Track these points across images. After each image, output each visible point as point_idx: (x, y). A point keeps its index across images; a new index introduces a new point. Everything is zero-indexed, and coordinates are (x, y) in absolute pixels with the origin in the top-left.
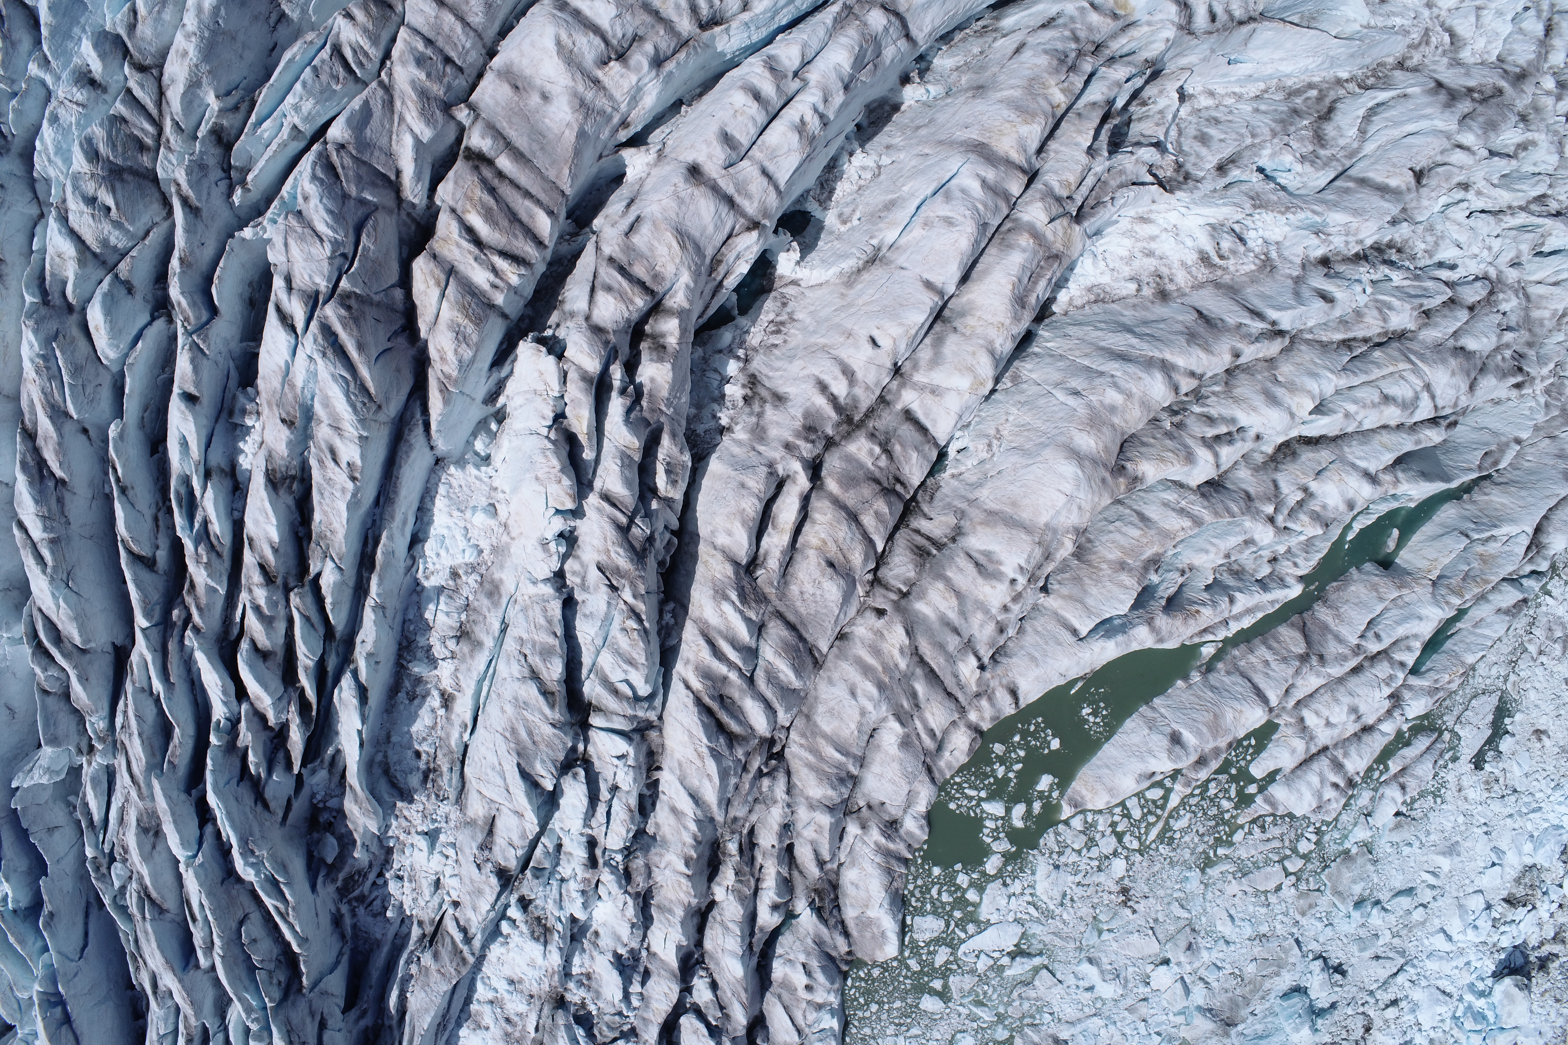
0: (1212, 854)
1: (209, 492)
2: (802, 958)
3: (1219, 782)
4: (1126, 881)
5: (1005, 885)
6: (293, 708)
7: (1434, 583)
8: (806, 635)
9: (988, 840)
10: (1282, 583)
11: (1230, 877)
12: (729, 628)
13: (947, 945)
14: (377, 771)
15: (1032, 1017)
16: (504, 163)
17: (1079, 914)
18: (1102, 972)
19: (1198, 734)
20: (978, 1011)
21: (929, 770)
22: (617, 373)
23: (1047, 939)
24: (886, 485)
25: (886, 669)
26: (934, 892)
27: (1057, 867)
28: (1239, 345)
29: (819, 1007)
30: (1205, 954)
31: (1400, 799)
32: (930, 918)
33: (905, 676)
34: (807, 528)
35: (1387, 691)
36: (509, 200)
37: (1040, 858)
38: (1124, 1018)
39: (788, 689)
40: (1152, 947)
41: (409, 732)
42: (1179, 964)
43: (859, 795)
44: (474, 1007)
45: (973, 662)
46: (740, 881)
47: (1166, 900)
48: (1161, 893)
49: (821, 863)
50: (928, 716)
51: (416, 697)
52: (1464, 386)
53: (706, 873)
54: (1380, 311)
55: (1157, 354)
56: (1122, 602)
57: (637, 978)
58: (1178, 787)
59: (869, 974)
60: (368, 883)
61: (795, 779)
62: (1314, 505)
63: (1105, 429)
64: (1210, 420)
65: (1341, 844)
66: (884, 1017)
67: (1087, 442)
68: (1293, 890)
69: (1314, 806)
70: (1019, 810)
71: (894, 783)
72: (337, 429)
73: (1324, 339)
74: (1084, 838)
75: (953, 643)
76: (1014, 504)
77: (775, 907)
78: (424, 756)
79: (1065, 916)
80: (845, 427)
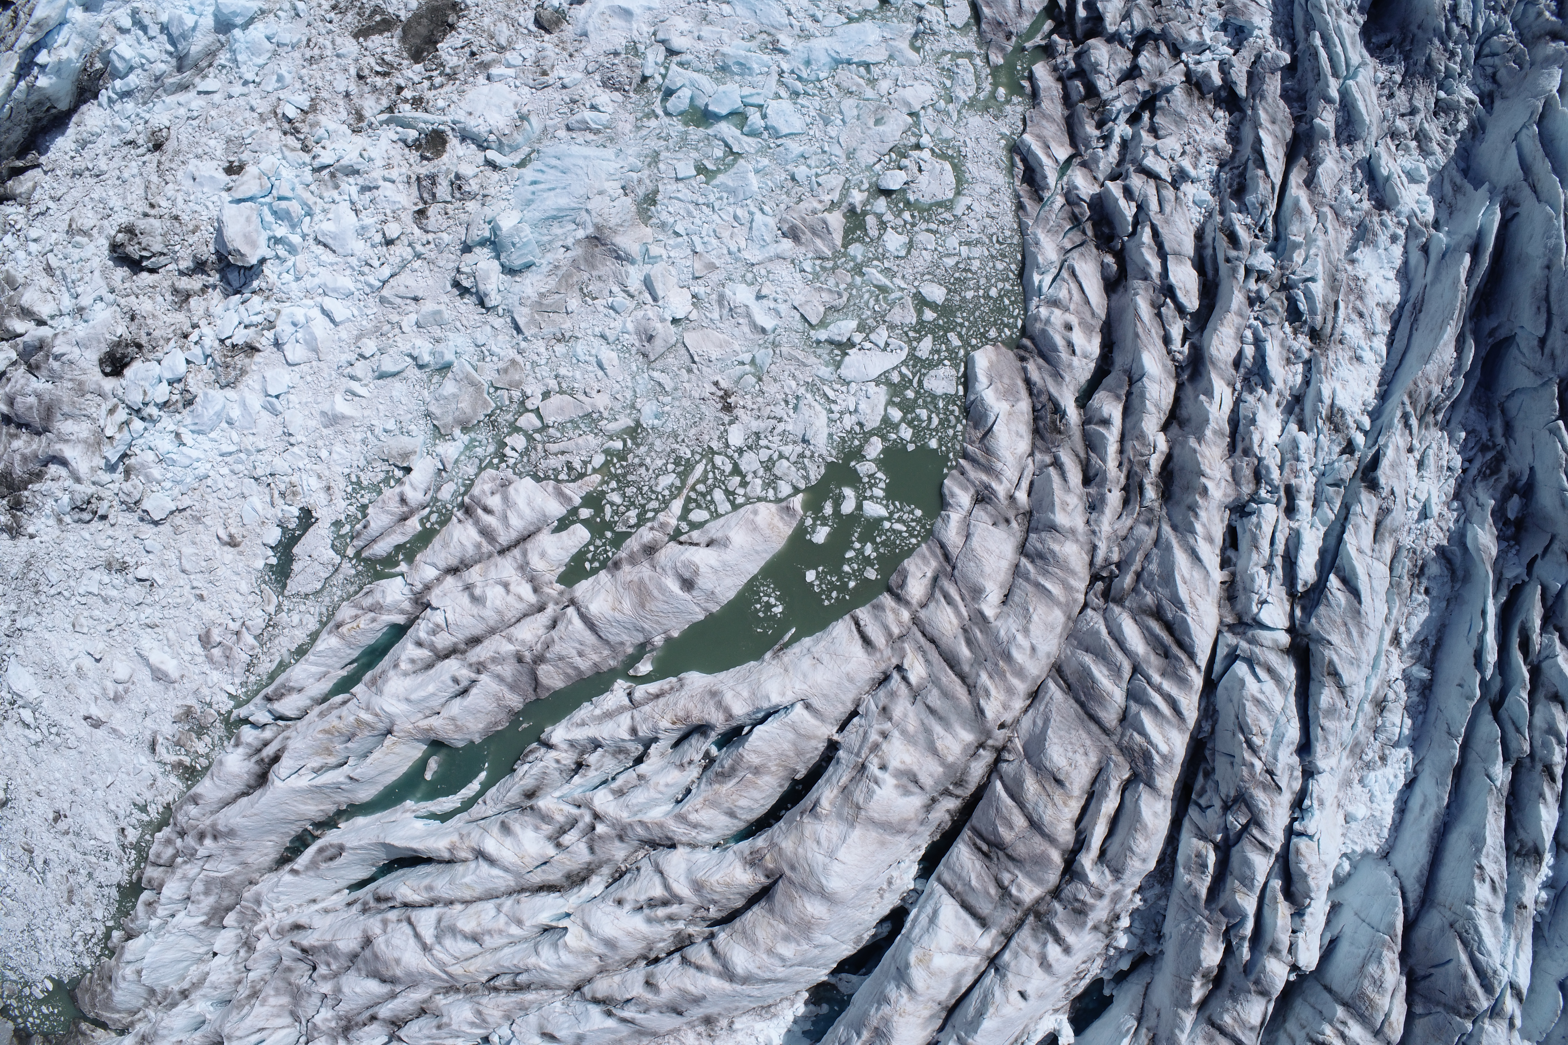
0: (629, 442)
2: (1076, 361)
3: (626, 523)
4: (727, 419)
5: (861, 425)
6: (1537, 647)
7: (390, 732)
8: (1076, 706)
9: (880, 475)
10: (572, 744)
11: (606, 414)
12: (1161, 726)
13: (920, 359)
14: (1460, 573)
15: (823, 269)
17: (778, 385)
18: (749, 315)
19: (662, 589)
20: (884, 281)
21: (947, 557)
22: (1245, 953)
23: (812, 360)
24: (1001, 854)
25: (1002, 675)
26: (935, 421)
27: (805, 441)
28: (648, 996)
29: (1055, 303)
30: (630, 327)
31: (407, 489)
32: (939, 392)
33: (980, 664)
34: (1076, 813)
37: (825, 453)
38: (719, 257)
39: (1097, 656)
40: (690, 338)
41: (1431, 611)
42: (663, 320)
43: (1018, 534)
44: (1388, 328)
45: (913, 679)
46: (1142, 455)
47: (679, 393)
48: (686, 403)
50: (955, 621)
51: (1420, 641)
53: (1175, 465)
54: (484, 1021)
55: (738, 987)
56: (760, 738)
57: (1248, 361)
58: (674, 522)
59: (1000, 331)
60: (1477, 464)
61: (1086, 558)
62: (547, 829)
63: (796, 920)
65: (473, 440)
66: (983, 281)
67: (814, 908)
68: (529, 393)
69: (511, 489)
70: (848, 507)
71: (988, 551)
72: (1490, 910)
73: (544, 992)
74: (777, 471)
75: (934, 698)
76: (883, 844)
77: (1106, 422)
78: (1422, 590)
79: (793, 384)
80: (1043, 908)
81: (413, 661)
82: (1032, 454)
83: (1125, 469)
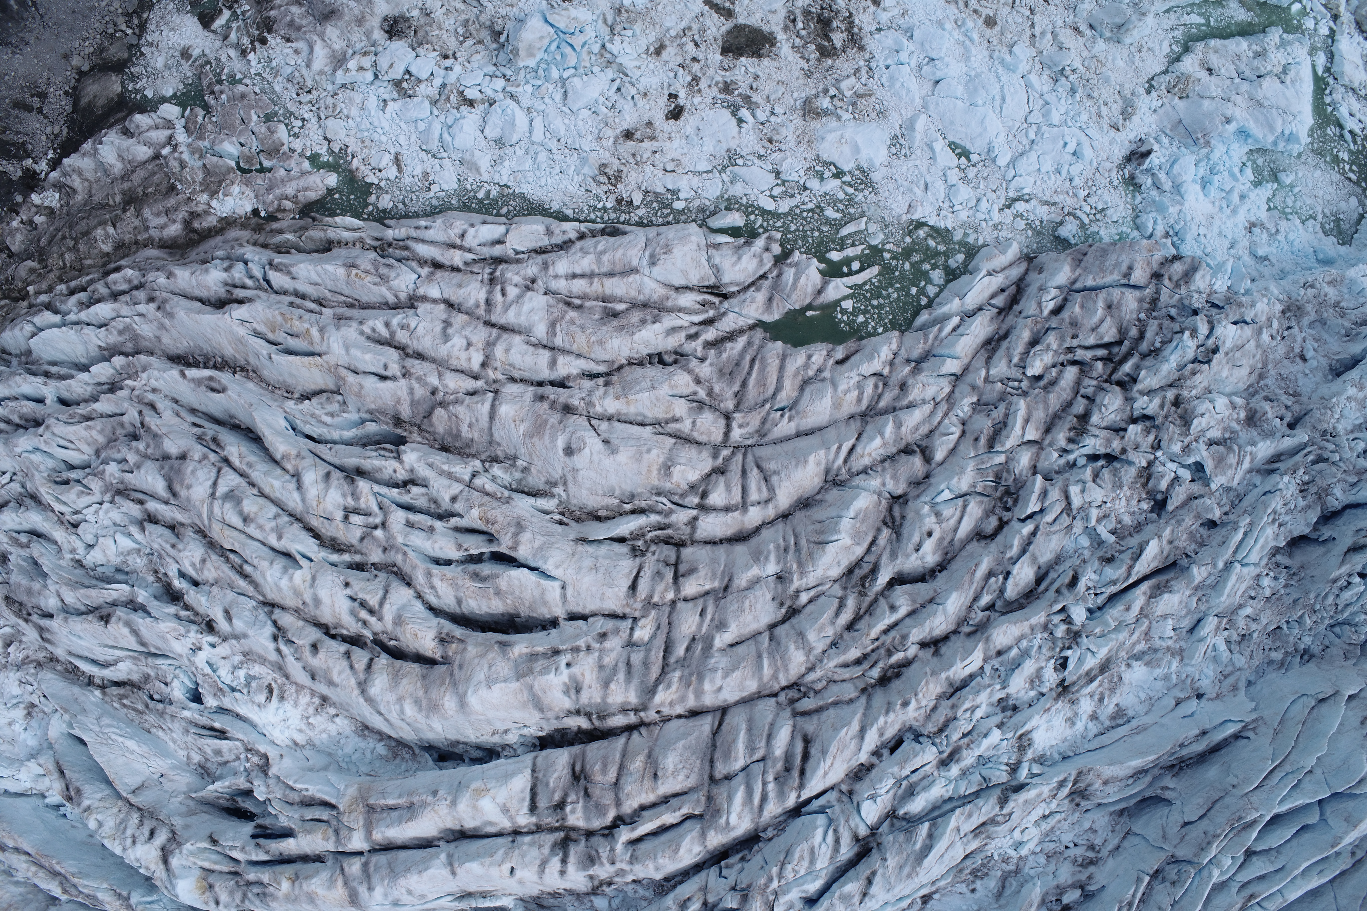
81: (374, 330)
82: (835, 581)
83: (876, 644)
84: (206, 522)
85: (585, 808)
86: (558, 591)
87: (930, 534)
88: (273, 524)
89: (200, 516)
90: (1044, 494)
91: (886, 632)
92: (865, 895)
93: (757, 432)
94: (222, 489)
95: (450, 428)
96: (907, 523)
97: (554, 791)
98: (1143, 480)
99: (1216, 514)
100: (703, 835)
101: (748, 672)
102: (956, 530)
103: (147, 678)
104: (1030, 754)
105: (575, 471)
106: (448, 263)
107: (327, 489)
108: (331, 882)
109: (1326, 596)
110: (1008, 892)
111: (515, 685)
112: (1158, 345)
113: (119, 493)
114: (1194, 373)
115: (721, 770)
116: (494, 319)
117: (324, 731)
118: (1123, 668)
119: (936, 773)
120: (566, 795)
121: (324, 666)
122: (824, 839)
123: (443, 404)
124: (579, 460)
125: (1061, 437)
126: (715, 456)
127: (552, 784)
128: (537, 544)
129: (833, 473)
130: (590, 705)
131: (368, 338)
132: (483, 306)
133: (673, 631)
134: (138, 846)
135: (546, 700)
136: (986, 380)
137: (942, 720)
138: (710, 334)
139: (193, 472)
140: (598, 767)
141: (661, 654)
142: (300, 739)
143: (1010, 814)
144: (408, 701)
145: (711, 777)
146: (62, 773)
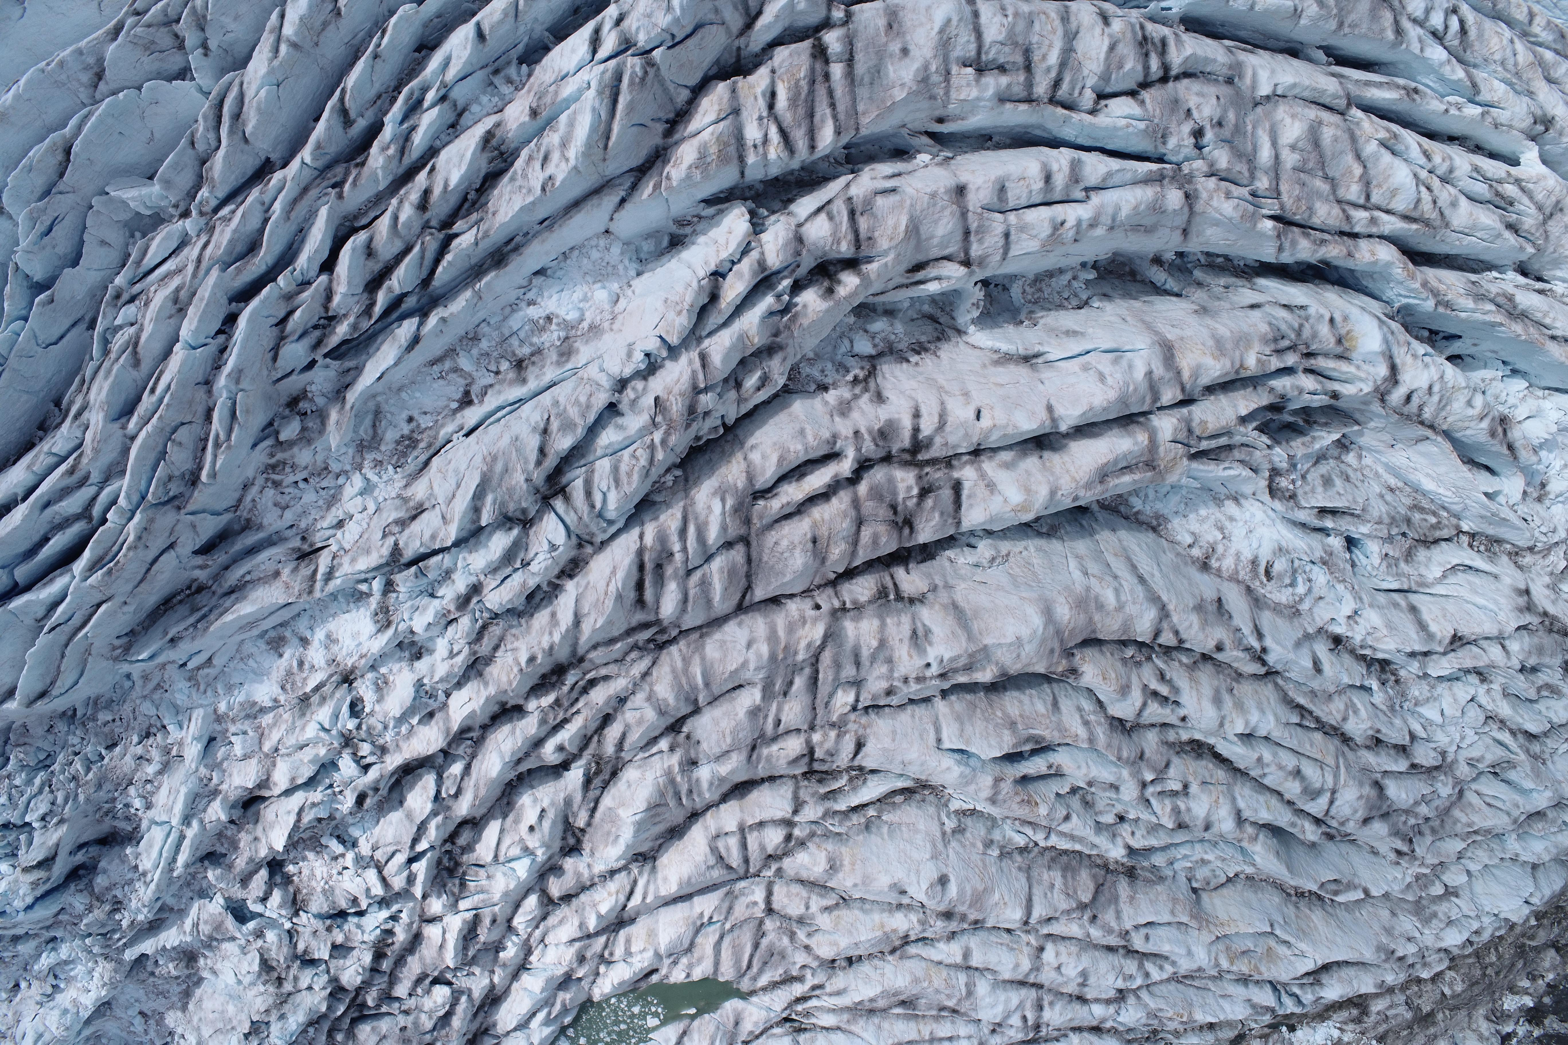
1: (435, 111)
16: (837, 70)
35: (1120, 984)
36: (818, 99)
49: (620, 746)
52: (1360, 815)
64: (1162, 677)
84: (1341, 761)
85: (895, 493)
86: (945, 736)
87: (532, 828)
88: (1266, 770)
89: (1348, 767)
90: (411, 880)
91: (566, 721)
92: (545, 431)
93: (736, 897)
94: (1324, 801)
95: (1073, 878)
96: (559, 833)
97: (933, 508)
98: (299, 897)
99: (212, 875)
100: (750, 478)
101: (718, 669)
102: (502, 831)
103: (1409, 556)
104: (374, 602)
105: (934, 857)
106: (1085, 1034)
107: (1208, 815)
108: (1196, 374)
109: (66, 801)
110: (368, 421)
111: (988, 641)
112: (311, 1030)
113: (1437, 768)
114: (267, 1011)
115: (737, 554)
116: (1033, 993)
117: (1203, 521)
118: (282, 699)
119: (482, 578)
120: (919, 504)
121: (1209, 629)
122: (604, 494)
123: (1083, 907)
124: (930, 873)
125: (401, 936)
126: (779, 870)
127: (937, 515)
128: (972, 787)
129: (648, 867)
130: (899, 612)
131: (1166, 958)
132: (1046, 1004)
133: (809, 702)
134: (1425, 386)
135: (951, 621)
136: (493, 972)
137: (485, 641)
138: (798, 989)
139: (1356, 811)
140: (884, 540)
141: (821, 676)
142: (1230, 507)
143: (384, 536)
144: (1111, 608)
145: (748, 544)
146: (1510, 447)
